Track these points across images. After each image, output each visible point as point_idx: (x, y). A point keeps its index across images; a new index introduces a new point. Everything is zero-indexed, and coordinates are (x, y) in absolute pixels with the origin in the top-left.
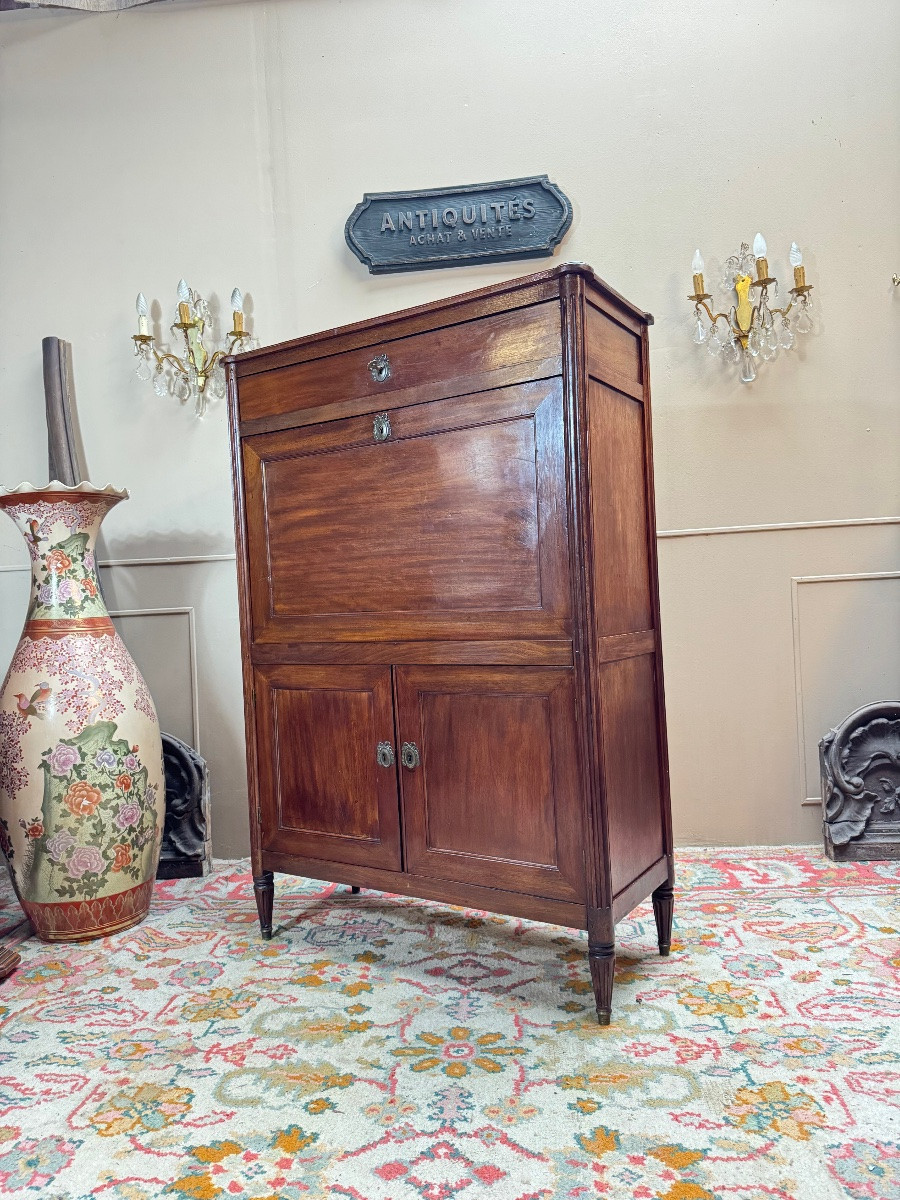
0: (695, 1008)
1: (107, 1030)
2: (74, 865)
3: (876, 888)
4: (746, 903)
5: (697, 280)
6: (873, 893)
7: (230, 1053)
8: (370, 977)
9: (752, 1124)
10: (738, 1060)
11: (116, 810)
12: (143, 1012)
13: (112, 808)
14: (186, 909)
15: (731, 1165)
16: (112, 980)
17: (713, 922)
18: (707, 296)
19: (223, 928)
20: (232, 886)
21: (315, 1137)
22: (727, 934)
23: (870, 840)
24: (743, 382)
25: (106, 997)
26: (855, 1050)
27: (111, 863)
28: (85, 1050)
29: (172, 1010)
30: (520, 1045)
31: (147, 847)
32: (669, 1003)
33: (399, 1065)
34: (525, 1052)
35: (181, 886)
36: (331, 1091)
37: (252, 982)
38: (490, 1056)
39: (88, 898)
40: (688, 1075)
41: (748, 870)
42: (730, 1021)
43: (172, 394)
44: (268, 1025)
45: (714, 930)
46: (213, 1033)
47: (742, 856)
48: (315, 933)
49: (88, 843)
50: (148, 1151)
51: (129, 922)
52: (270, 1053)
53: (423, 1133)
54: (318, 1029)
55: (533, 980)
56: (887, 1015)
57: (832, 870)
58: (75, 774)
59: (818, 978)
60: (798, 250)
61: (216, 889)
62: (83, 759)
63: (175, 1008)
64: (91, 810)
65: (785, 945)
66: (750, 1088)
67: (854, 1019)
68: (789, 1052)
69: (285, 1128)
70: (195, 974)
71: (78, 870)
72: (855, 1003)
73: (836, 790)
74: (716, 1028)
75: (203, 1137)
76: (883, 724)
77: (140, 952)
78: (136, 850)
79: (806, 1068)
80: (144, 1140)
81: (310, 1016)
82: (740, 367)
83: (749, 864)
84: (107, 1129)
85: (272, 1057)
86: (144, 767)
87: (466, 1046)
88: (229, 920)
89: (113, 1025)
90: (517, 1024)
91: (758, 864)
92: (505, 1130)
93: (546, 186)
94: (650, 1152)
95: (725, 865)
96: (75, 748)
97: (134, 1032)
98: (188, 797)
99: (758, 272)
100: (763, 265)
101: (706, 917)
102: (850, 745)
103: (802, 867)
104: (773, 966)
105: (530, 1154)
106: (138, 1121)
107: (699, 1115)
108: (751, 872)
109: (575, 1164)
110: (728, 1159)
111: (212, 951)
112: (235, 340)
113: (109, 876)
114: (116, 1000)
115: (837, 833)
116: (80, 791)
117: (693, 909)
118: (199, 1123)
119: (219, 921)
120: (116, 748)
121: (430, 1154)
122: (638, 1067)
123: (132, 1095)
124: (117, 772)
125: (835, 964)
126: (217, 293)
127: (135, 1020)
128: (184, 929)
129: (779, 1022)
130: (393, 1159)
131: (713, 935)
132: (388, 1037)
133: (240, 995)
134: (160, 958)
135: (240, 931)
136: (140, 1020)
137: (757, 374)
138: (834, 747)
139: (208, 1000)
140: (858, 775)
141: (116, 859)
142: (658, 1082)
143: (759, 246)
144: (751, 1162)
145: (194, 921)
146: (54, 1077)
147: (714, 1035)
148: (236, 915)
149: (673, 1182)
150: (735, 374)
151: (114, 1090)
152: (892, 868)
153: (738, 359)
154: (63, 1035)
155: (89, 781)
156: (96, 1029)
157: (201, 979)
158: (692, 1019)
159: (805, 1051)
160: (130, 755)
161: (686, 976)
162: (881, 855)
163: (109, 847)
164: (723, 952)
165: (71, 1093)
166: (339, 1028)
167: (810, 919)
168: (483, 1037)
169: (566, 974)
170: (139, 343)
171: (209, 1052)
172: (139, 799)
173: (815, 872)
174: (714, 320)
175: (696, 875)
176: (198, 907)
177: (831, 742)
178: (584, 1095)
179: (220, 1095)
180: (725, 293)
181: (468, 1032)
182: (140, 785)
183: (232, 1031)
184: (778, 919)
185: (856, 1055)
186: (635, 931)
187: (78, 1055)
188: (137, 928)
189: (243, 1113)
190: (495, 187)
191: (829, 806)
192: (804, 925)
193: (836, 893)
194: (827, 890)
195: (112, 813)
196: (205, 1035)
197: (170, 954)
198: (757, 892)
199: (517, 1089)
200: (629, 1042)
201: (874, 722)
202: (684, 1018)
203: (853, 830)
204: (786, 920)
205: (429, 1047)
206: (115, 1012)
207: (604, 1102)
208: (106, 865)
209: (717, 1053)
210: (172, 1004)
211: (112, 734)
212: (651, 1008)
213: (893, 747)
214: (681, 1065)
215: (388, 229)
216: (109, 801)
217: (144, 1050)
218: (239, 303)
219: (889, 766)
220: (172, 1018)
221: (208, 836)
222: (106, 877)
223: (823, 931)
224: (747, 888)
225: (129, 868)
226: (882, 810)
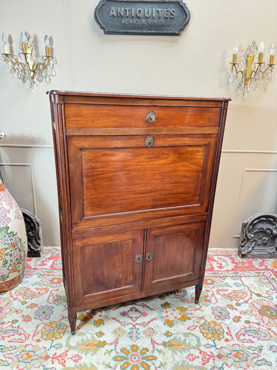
0: (206, 335)
1: (16, 345)
3: (254, 273)
4: (216, 279)
5: (235, 56)
6: (253, 275)
7: (60, 359)
8: (102, 316)
10: (220, 363)
11: (11, 255)
12: (28, 334)
13: (10, 255)
14: (36, 275)
16: (15, 316)
17: (208, 289)
18: (237, 64)
19: (51, 286)
20: (51, 262)
22: (212, 296)
23: (252, 253)
24: (242, 98)
25: (14, 325)
26: (254, 358)
28: (10, 357)
29: (38, 334)
30: (154, 355)
31: (22, 263)
32: (197, 332)
33: (116, 366)
34: (156, 358)
35: (33, 261)
37: (64, 318)
38: (145, 361)
39: (3, 282)
41: (215, 261)
42: (216, 342)
43: (19, 78)
44: (71, 342)
45: (208, 293)
46: (53, 347)
49: (2, 267)
52: (74, 359)
54: (88, 346)
55: (155, 319)
56: (262, 340)
57: (241, 262)
59: (240, 320)
60: (274, 48)
61: (45, 264)
63: (39, 332)
64: (2, 257)
65: (229, 302)
67: (253, 342)
70: (44, 313)
72: (252, 333)
73: (245, 238)
74: (213, 346)
76: (264, 220)
77: (23, 300)
78: (19, 265)
79: (241, 368)
81: (85, 338)
82: (243, 91)
83: (216, 258)
85: (75, 361)
86: (20, 238)
87: (136, 355)
88: (52, 281)
89: (18, 342)
90: (152, 344)
91: (218, 258)
93: (181, 4)
95: (208, 258)
97: (26, 345)
98: (34, 232)
99: (259, 59)
100: (261, 56)
102: (252, 225)
103: (231, 261)
104: (227, 314)
108: (217, 263)
111: (48, 300)
112: (46, 59)
114: (18, 327)
120: (9, 235)
124: (10, 243)
125: (245, 312)
127: (25, 339)
128: (37, 286)
129: (232, 343)
131: (208, 296)
132: (112, 350)
133: (60, 325)
134: (30, 303)
135: (57, 288)
136: (27, 339)
137: (248, 95)
139: (50, 328)
140: (253, 234)
141: (12, 269)
143: (262, 47)
145: (40, 282)
148: (54, 279)
150: (240, 94)
152: (258, 262)
153: (242, 88)
156: (12, 344)
157: (46, 316)
159: (239, 358)
160: (15, 236)
161: (202, 318)
162: (255, 257)
163: (9, 267)
164: (212, 305)
166: (95, 345)
167: (236, 288)
168: (142, 350)
169: (165, 316)
170: (5, 56)
171: (53, 358)
172: (19, 249)
173: (236, 263)
174: (237, 73)
176: (40, 274)
177: (247, 224)
181: (137, 347)
182: (19, 245)
183: (59, 346)
184: (226, 288)
185: (255, 360)
187: (8, 360)
190: (160, 1)
191: (242, 242)
192: (234, 291)
193: (242, 275)
195: (10, 256)
196: (50, 348)
197: (34, 301)
198: (220, 273)
200: (187, 353)
201: (261, 219)
202: (204, 341)
203: (248, 249)
204: (229, 288)
205: (125, 355)
206: (18, 334)
208: (9, 272)
209: (214, 360)
210: (37, 330)
211: (8, 230)
212: (193, 335)
213: (265, 226)
214: (204, 366)
215: (113, 15)
216: (8, 253)
217: (30, 357)
218: (48, 42)
219: (263, 232)
220: (38, 338)
221: (42, 243)
222: (9, 275)
223: (240, 294)
224: (217, 271)
225: (17, 270)
226: (258, 244)
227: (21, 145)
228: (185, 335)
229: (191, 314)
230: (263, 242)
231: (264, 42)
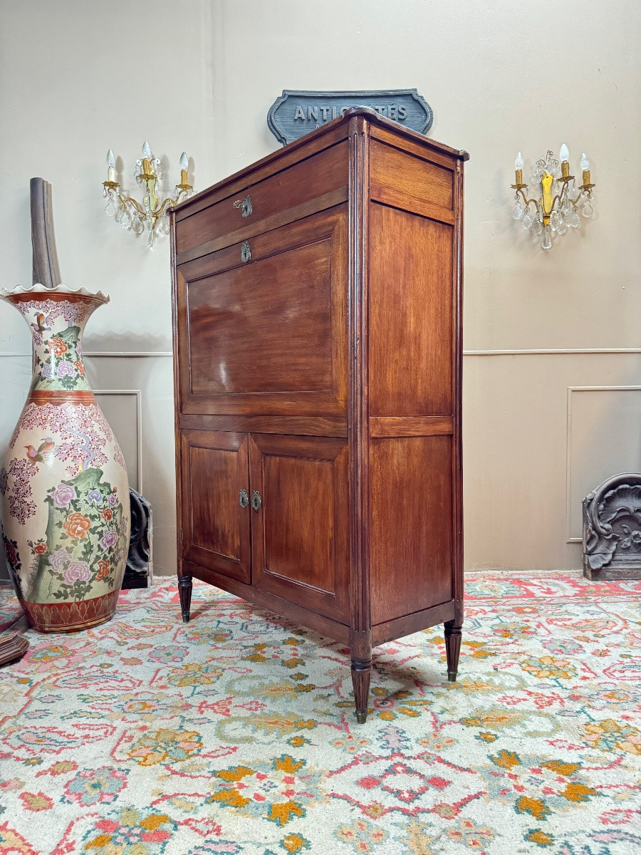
0: (536, 673)
1: (115, 693)
2: (69, 575)
3: (625, 597)
4: (542, 607)
5: (518, 174)
6: (623, 600)
7: (216, 707)
8: (300, 655)
9: (604, 745)
10: (578, 706)
11: (101, 534)
12: (138, 680)
13: (98, 533)
14: (143, 609)
15: (600, 773)
16: (105, 659)
17: (526, 618)
18: (525, 186)
19: (176, 623)
21: (303, 762)
22: (538, 626)
23: (614, 566)
24: (543, 249)
25: (105, 670)
27: (95, 575)
28: (104, 707)
29: (160, 679)
30: (425, 699)
31: (120, 563)
32: (515, 669)
33: (344, 713)
34: (431, 703)
35: (132, 594)
36: (303, 731)
37: (214, 659)
38: (408, 706)
39: (77, 600)
40: (547, 715)
41: (536, 585)
42: (562, 681)
43: (130, 229)
44: (237, 687)
45: (529, 624)
46: (198, 694)
47: (528, 577)
48: (247, 626)
49: (80, 559)
50: (182, 775)
51: (104, 619)
52: (247, 707)
53: (381, 757)
54: (275, 690)
55: (417, 656)
57: (591, 586)
58: (72, 507)
59: (609, 653)
60: (587, 159)
61: (161, 596)
62: (78, 496)
63: (162, 677)
64: (83, 535)
65: (579, 633)
66: (592, 723)
68: (609, 700)
69: (279, 756)
70: (168, 654)
71: (71, 579)
73: (593, 532)
74: (555, 686)
75: (222, 764)
76: (626, 489)
77: (120, 640)
78: (113, 565)
79: (625, 710)
80: (177, 767)
81: (266, 682)
82: (542, 239)
83: (535, 582)
84: (144, 761)
85: (250, 709)
86: (120, 505)
89: (118, 690)
90: (418, 685)
91: (541, 582)
92: (438, 754)
93: (416, 97)
94: (542, 765)
95: (518, 582)
96: (73, 487)
97: (137, 694)
98: (138, 530)
99: (563, 171)
100: (566, 167)
101: (519, 615)
102: (604, 502)
103: (571, 584)
104: (576, 647)
105: (462, 770)
106: (166, 755)
107: (566, 741)
108: (538, 587)
109: (496, 775)
110: (596, 769)
111: (174, 639)
112: (182, 191)
113: (94, 584)
114: (114, 673)
115: (594, 561)
116: (76, 520)
117: (509, 611)
118: (213, 754)
119: (171, 618)
120: (102, 489)
121: (391, 771)
122: (513, 711)
123: (154, 737)
124: (102, 506)
125: (617, 645)
126: (167, 155)
127: (134, 685)
128: (147, 624)
129: (596, 682)
130: (367, 775)
131: (529, 627)
132: (329, 695)
133: (207, 668)
134: (136, 644)
136: (138, 686)
137: (552, 244)
138: (594, 503)
139: (185, 672)
140: (608, 522)
141: (99, 571)
142: (530, 720)
143: (564, 153)
144: (612, 770)
145: (152, 618)
146: (87, 726)
147: (556, 690)
149: (566, 784)
150: (538, 242)
151: (139, 734)
152: (630, 584)
153: (540, 233)
154: (82, 697)
155: (83, 512)
156: (106, 693)
157: (174, 658)
158: (536, 681)
159: (619, 699)
160: (111, 494)
161: (522, 653)
162: (620, 576)
163: (94, 563)
165: (106, 737)
166: (291, 690)
167: (589, 617)
168: (397, 694)
170: (107, 188)
171: (200, 707)
172: (117, 527)
173: (581, 587)
174: (527, 203)
175: (502, 589)
176: (151, 608)
177: (592, 500)
178: (484, 731)
179: (220, 734)
180: (534, 186)
181: (385, 691)
182: (118, 517)
183: (213, 693)
184: (567, 617)
186: (474, 624)
187: (99, 711)
188: (109, 623)
189: (243, 747)
190: (379, 94)
191: (588, 543)
192: (587, 621)
193: (600, 600)
194: (593, 598)
195: (97, 536)
196: (192, 695)
197: (142, 641)
198: (548, 599)
199: (435, 727)
200: (500, 695)
201: (621, 487)
202: (532, 681)
203: (604, 559)
204: (573, 617)
206: (117, 680)
207: (499, 734)
208: (92, 575)
209: (562, 702)
210: (159, 675)
211: (99, 478)
212: (506, 673)
213: (632, 504)
214: (541, 710)
215: (300, 118)
216: (96, 528)
217: (150, 707)
218: (186, 162)
219: (628, 517)
220: (162, 684)
221: (151, 559)
222: (92, 585)
223: (601, 624)
224: (540, 597)
225: (107, 578)
226: (623, 546)
227: (122, 353)
228: (489, 674)
229: (498, 649)
230: (634, 541)
231: (566, 144)
